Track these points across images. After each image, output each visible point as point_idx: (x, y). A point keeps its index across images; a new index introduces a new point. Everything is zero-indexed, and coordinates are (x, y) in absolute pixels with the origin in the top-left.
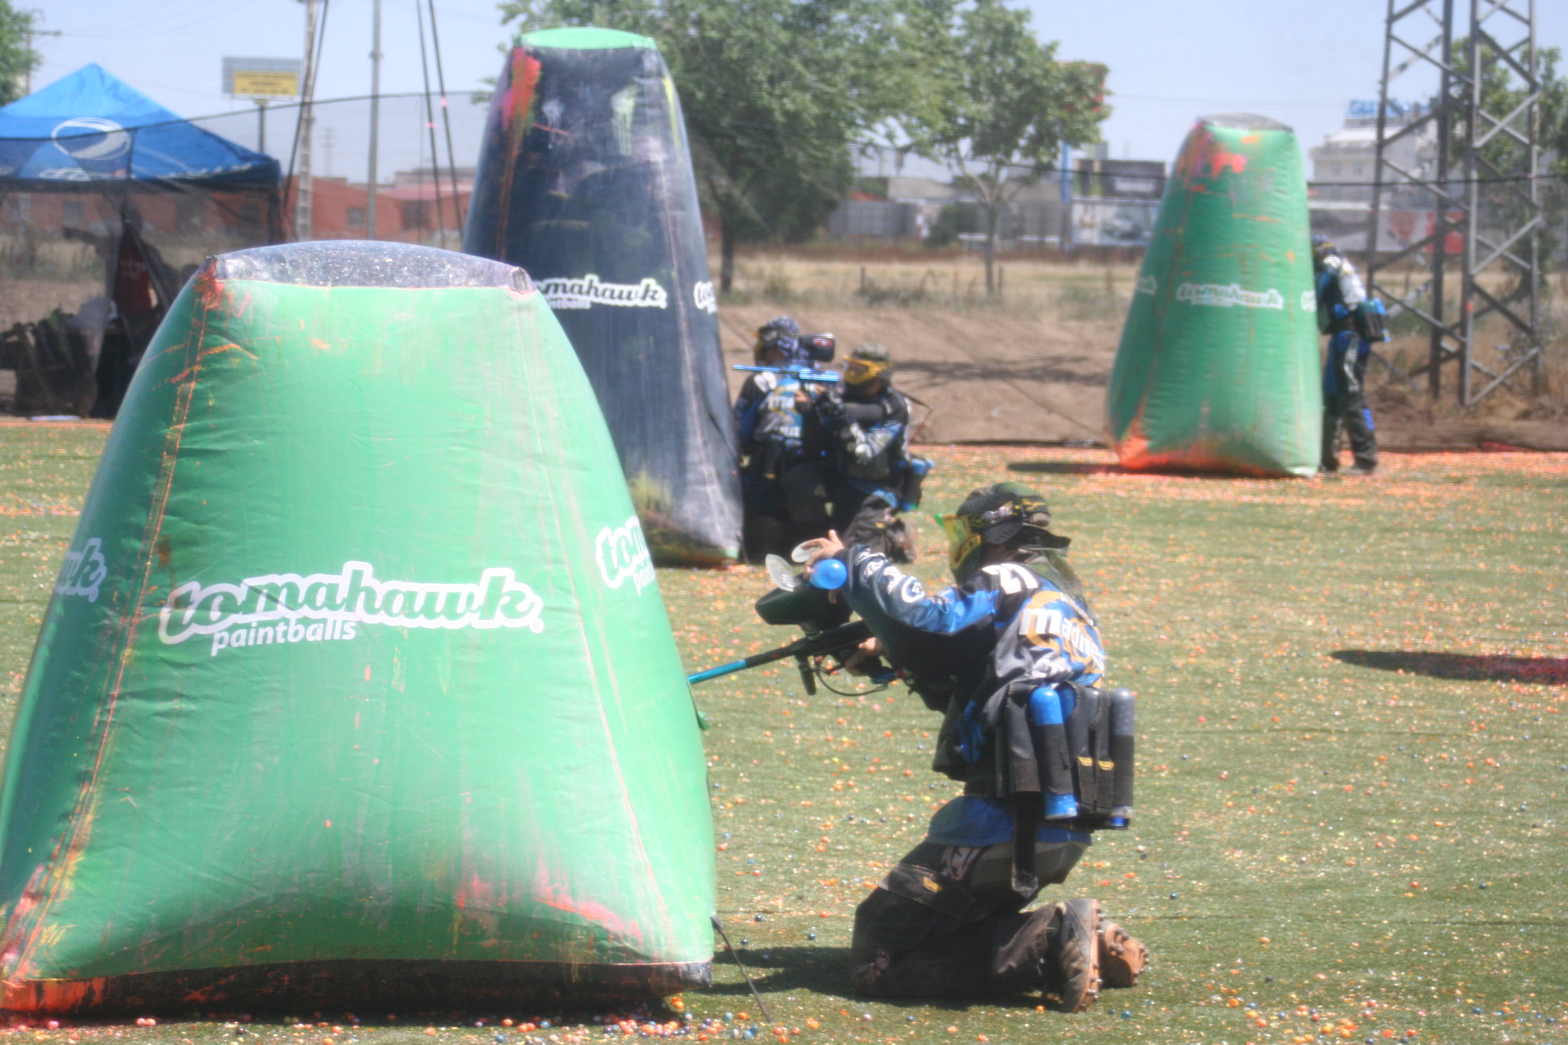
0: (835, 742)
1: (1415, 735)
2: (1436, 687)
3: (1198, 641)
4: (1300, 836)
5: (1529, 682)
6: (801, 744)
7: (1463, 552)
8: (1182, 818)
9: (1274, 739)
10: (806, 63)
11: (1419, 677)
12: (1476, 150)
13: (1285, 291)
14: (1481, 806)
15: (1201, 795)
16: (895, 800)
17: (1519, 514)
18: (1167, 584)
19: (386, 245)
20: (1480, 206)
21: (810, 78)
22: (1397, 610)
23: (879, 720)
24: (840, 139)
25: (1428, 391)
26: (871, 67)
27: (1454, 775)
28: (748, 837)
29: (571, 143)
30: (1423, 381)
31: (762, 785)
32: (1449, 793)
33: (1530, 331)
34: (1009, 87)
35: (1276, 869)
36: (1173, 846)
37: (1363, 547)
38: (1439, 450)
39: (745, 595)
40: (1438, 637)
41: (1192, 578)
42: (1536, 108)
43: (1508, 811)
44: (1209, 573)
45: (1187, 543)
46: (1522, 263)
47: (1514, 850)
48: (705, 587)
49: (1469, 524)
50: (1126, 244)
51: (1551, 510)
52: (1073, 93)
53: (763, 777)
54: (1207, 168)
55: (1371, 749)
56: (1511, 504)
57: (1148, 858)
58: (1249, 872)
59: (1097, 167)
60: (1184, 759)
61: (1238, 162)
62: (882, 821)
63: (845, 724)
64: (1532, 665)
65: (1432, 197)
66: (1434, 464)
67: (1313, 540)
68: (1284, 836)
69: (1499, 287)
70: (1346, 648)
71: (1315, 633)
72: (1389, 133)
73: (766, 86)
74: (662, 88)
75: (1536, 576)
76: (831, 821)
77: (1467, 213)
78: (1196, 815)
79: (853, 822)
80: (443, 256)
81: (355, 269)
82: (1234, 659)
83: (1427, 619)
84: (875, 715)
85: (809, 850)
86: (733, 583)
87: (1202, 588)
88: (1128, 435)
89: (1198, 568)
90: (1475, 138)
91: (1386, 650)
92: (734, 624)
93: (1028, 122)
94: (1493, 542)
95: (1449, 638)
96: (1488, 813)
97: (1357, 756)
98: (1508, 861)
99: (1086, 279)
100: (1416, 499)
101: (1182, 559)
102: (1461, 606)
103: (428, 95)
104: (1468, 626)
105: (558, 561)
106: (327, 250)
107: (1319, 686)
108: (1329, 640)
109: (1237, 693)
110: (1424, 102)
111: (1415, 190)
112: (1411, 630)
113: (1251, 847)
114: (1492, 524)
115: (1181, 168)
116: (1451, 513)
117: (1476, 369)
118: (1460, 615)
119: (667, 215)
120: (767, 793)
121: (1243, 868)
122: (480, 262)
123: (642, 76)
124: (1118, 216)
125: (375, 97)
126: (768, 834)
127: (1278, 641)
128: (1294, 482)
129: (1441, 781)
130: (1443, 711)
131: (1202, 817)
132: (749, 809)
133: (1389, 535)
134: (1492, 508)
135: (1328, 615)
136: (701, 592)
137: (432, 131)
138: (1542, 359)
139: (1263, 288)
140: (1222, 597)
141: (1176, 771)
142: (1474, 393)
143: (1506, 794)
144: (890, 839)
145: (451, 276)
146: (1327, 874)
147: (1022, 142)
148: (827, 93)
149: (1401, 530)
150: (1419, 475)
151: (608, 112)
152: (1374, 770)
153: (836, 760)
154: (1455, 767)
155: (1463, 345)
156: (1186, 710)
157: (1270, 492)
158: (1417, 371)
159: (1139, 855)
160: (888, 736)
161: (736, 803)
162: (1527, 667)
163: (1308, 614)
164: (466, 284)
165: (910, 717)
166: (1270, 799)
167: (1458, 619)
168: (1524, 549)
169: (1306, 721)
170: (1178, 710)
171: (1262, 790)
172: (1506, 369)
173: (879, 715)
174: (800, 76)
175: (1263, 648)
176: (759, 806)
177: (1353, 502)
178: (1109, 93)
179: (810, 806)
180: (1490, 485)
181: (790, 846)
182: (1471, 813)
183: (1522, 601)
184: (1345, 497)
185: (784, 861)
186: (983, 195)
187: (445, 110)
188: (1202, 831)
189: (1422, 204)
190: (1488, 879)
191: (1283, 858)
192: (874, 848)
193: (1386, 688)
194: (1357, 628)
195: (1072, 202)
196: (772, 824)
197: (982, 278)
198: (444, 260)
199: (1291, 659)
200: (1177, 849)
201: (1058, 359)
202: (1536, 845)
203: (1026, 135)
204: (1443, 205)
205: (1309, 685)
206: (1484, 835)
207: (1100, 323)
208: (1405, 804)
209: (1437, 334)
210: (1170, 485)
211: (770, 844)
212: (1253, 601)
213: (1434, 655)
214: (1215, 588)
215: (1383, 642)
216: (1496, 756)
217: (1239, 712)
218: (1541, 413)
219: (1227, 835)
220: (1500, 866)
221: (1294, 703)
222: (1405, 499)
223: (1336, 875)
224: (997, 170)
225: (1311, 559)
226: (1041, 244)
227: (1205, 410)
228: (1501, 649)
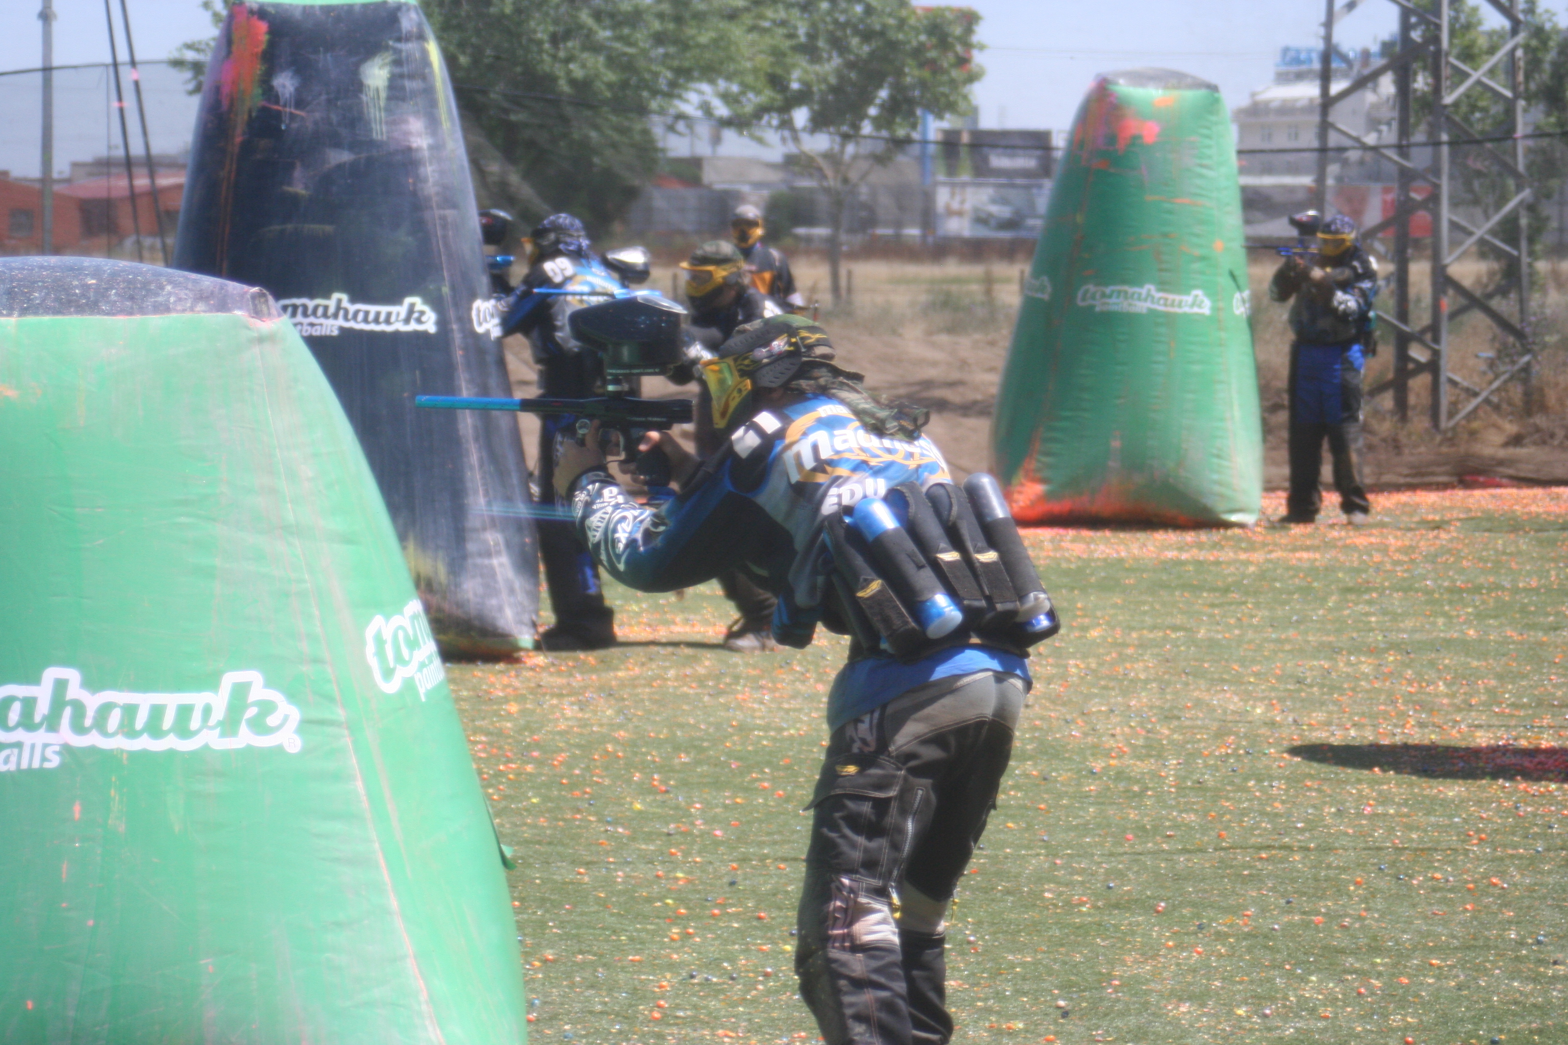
0: (668, 879)
1: (1399, 850)
2: (1423, 789)
3: (1119, 738)
4: (1261, 982)
5: (1538, 779)
6: (624, 882)
7: (1446, 615)
8: (1111, 963)
9: (1222, 861)
10: (598, 15)
11: (1400, 776)
12: (1446, 106)
13: (1213, 292)
14: (1488, 939)
15: (1133, 933)
16: (746, 951)
17: (1514, 565)
18: (1077, 666)
19: (87, 262)
20: (1452, 177)
21: (604, 34)
22: (1367, 691)
23: (722, 849)
24: (643, 111)
25: (1393, 413)
26: (678, 20)
27: (1451, 899)
28: (562, 1004)
29: (310, 125)
30: (1387, 401)
31: (577, 936)
32: (1445, 923)
33: (1520, 335)
34: (855, 41)
35: (1233, 1026)
36: (1101, 999)
37: (1321, 612)
38: (1412, 487)
39: (544, 695)
40: (1421, 725)
41: (1108, 658)
42: (1519, 53)
43: (1521, 943)
44: (1130, 651)
45: (1099, 614)
46: (1507, 248)
47: (1532, 993)
48: (492, 685)
49: (1453, 581)
50: (1006, 235)
51: (1554, 560)
52: (935, 47)
53: (578, 927)
54: (1112, 139)
55: (1344, 870)
56: (1504, 553)
57: (1071, 1016)
58: (1199, 1030)
59: (965, 138)
60: (1109, 888)
61: (1150, 131)
62: (732, 979)
63: (679, 856)
64: (1542, 758)
65: (1393, 170)
66: (1405, 504)
67: (1257, 605)
68: (1241, 982)
69: (1478, 281)
70: (1307, 742)
71: (1265, 724)
72: (1336, 88)
73: (547, 46)
74: (425, 54)
75: (1541, 644)
76: (668, 981)
77: (1437, 187)
78: (1129, 959)
79: (696, 981)
80: (161, 275)
81: (47, 294)
82: (1167, 760)
83: (1406, 703)
84: (717, 843)
85: (641, 1018)
86: (529, 680)
87: (1121, 670)
88: (1019, 477)
89: (1115, 644)
90: (1443, 93)
91: (1357, 743)
92: (532, 732)
93: (880, 86)
94: (1483, 602)
95: (1434, 725)
96: (1496, 947)
97: (1327, 879)
98: (1524, 1007)
99: (957, 280)
100: (1384, 549)
101: (1094, 633)
102: (1448, 685)
103: (115, 65)
104: (1459, 710)
105: (317, 661)
106: (12, 269)
107: (1275, 791)
108: (1285, 733)
109: (1173, 803)
110: (1375, 48)
111: (1369, 156)
112: (1386, 716)
113: (1199, 998)
114: (1481, 580)
115: (1077, 141)
116: (1429, 567)
117: (1453, 383)
118: (1447, 695)
119: (435, 214)
120: (584, 947)
121: (1192, 1026)
122: (208, 281)
123: (399, 39)
124: (994, 201)
125: (47, 70)
126: (588, 1000)
127: (1220, 735)
128: (1229, 532)
129: (1435, 909)
130: (1433, 819)
131: (1136, 961)
132: (563, 968)
133: (1352, 597)
134: (1480, 559)
135: (1281, 700)
136: (488, 692)
137: (121, 111)
138: (1536, 368)
139: (1182, 288)
140: (1147, 681)
141: (1100, 904)
142: (1451, 415)
143: (1518, 923)
144: (743, 1001)
145: (172, 299)
146: (1297, 1030)
147: (873, 111)
148: (625, 54)
149: (1368, 590)
150: (1386, 519)
151: (357, 86)
152: (1350, 897)
153: (670, 901)
154: (1450, 890)
155: (1436, 354)
156: (1109, 826)
157: (1200, 546)
158: (1379, 389)
159: (1059, 1012)
160: (734, 869)
161: (545, 961)
162: (1536, 760)
163: (1256, 699)
164: (192, 309)
165: (761, 844)
166: (1220, 936)
167: (1445, 701)
168: (1523, 610)
169: (1260, 835)
170: (1099, 826)
171: (1209, 925)
172: (1490, 383)
173: (722, 843)
174: (590, 33)
175: (1202, 745)
176: (576, 964)
177: (1305, 555)
178: (982, 47)
179: (640, 962)
180: (1477, 529)
181: (617, 1014)
182: (1476, 947)
183: (1524, 676)
184: (1294, 550)
185: (610, 1033)
186: (824, 177)
187: (137, 84)
188: (1137, 980)
189: (1376, 176)
190: (1501, 1031)
191: (1241, 1012)
192: (723, 1013)
193: (1360, 791)
194: (1319, 716)
195: (936, 184)
196: (592, 987)
197: (825, 282)
198: (163, 280)
199: (1238, 757)
200: (1107, 1004)
201: (928, 384)
202: (1559, 986)
203: (878, 101)
204: (1406, 177)
205: (1262, 790)
206: (1493, 975)
207: (977, 336)
208: (1390, 939)
209: (1403, 341)
210: (1073, 541)
211: (591, 1012)
212: (1187, 684)
213: (1417, 748)
214: (1138, 670)
215: (1353, 733)
216: (1502, 874)
217: (1176, 826)
218: (1536, 437)
219: (1169, 984)
220: (1515, 1014)
221: (1244, 813)
222: (1369, 550)
223: (1308, 1031)
224: (843, 146)
225: (1256, 629)
226: (898, 236)
227: (1116, 444)
228: (1500, 737)
